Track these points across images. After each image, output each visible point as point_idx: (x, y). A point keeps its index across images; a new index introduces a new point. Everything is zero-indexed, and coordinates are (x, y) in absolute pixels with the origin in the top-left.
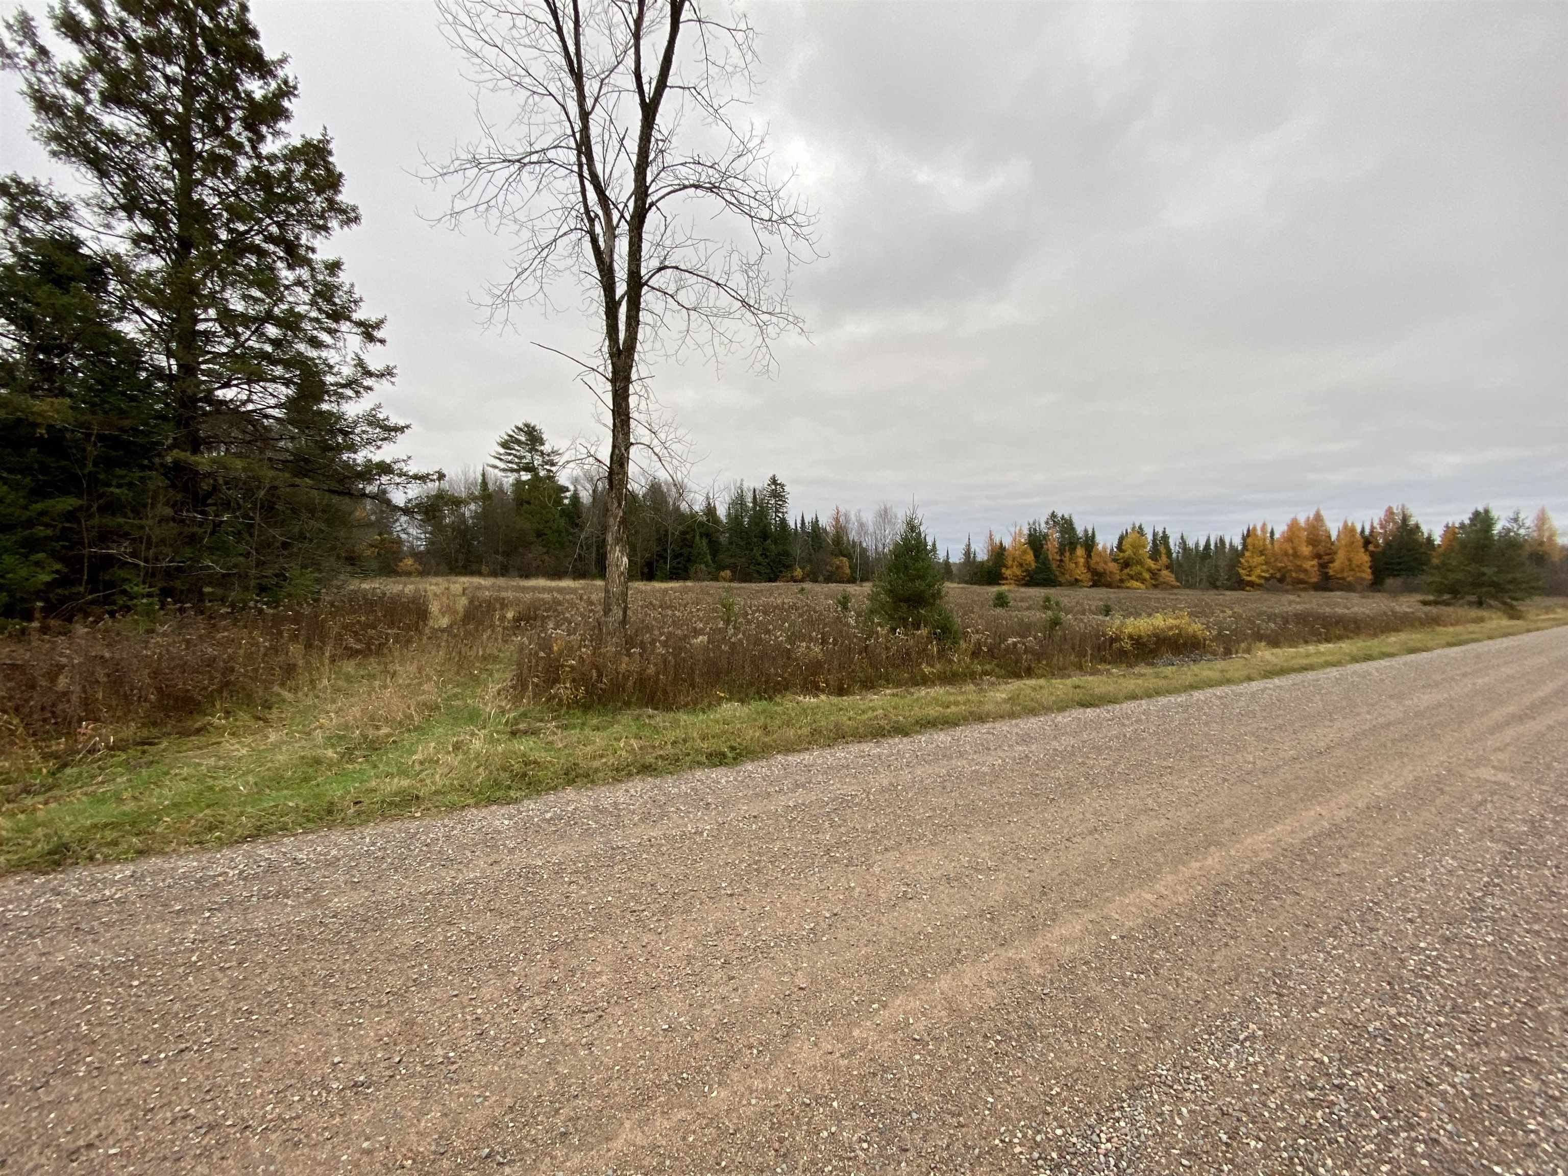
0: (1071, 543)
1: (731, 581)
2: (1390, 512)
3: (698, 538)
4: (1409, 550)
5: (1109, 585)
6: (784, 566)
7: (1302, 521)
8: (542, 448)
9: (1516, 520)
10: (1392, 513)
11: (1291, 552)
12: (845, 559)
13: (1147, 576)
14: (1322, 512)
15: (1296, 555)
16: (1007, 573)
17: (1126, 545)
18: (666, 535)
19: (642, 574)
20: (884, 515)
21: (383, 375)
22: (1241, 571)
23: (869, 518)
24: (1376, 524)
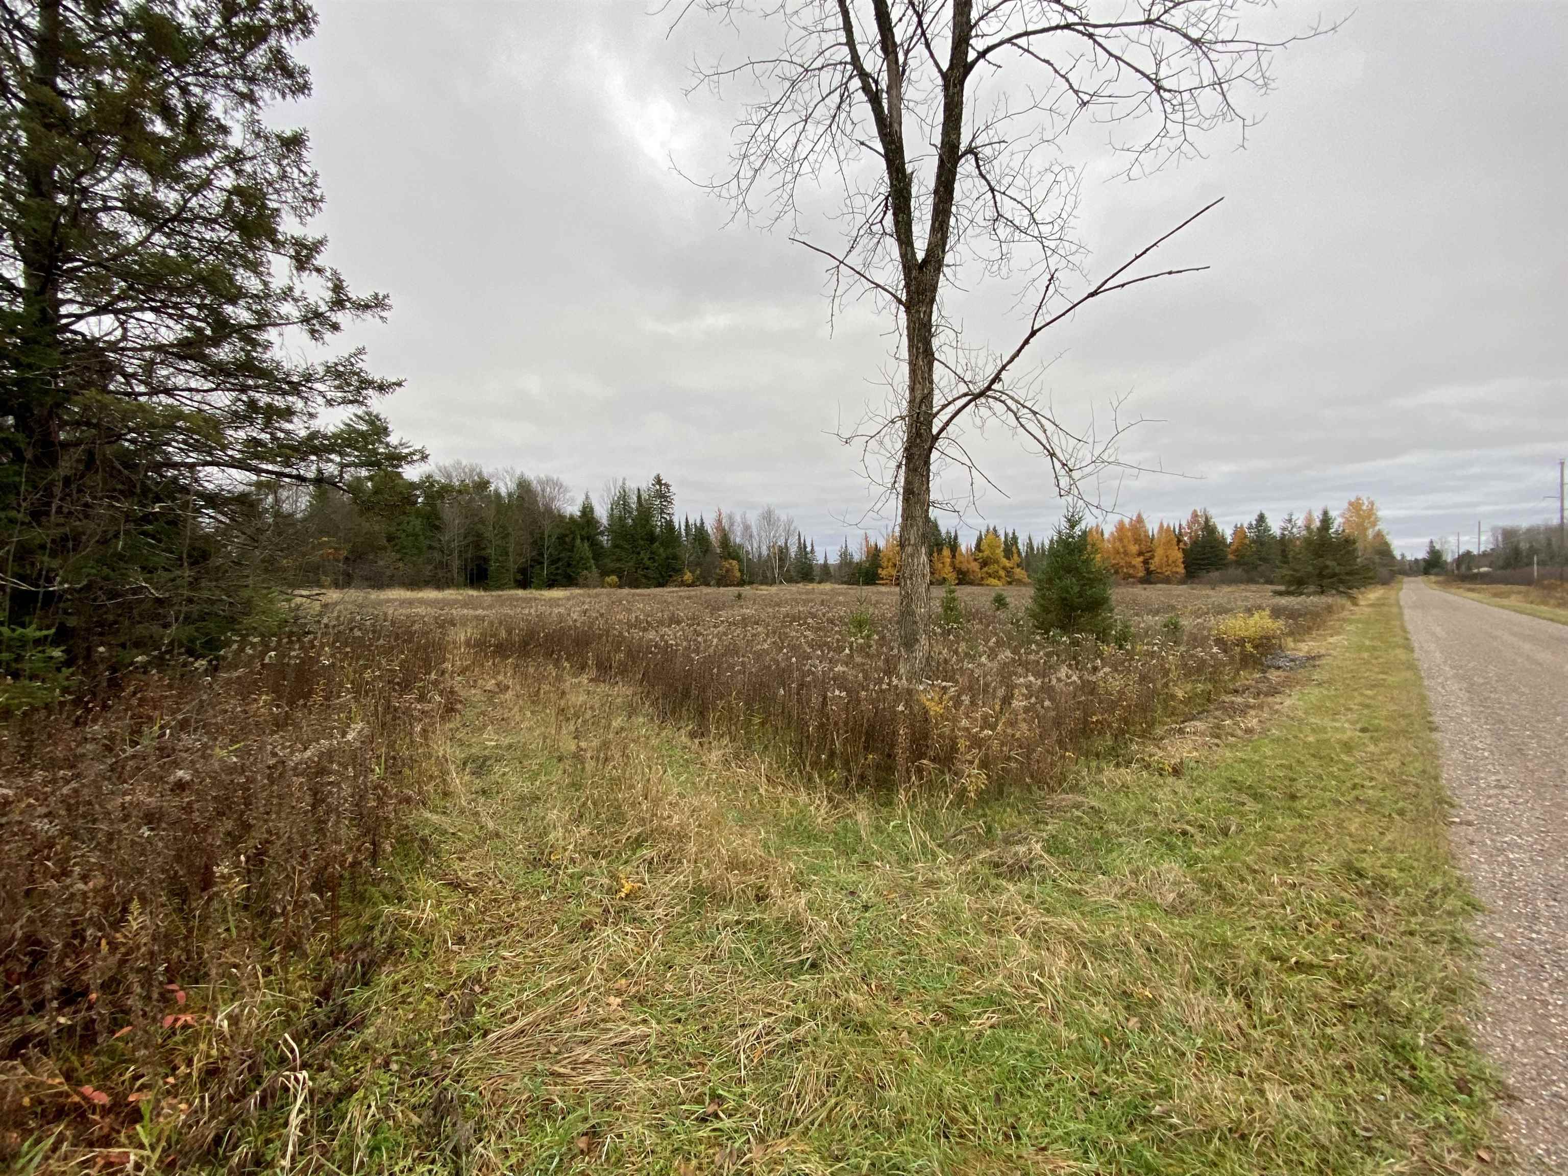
0: (937, 545)
1: (620, 587)
2: (1195, 515)
3: (578, 541)
4: (1212, 547)
5: (971, 583)
6: (674, 570)
7: (1127, 521)
8: (388, 439)
9: (1290, 521)
10: (1197, 516)
11: (1122, 550)
12: (734, 562)
13: (1002, 573)
14: (1144, 517)
15: (1126, 553)
16: (883, 573)
17: (984, 546)
18: (542, 539)
19: (516, 581)
20: (768, 517)
21: (367, 307)
23: (753, 519)
24: (1184, 524)
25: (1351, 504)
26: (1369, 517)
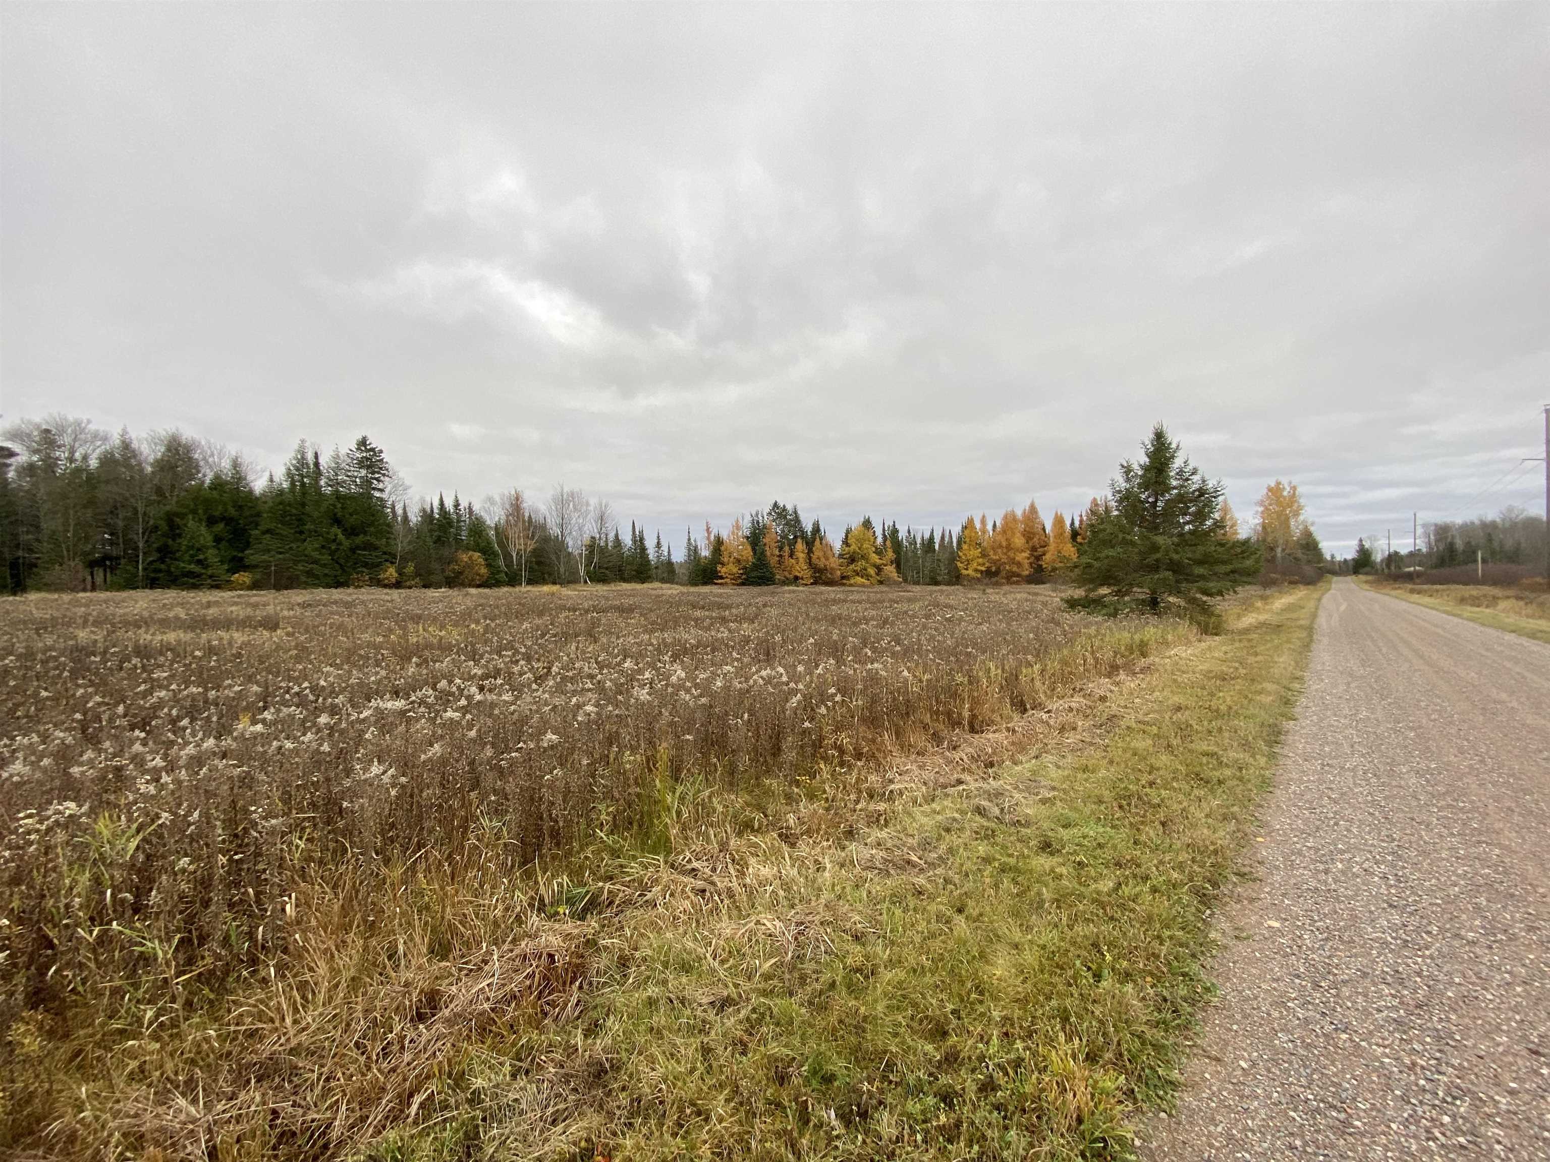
2: (1095, 504)
5: (830, 583)
7: (1018, 512)
11: (1004, 544)
13: (872, 571)
14: (1038, 504)
15: (1009, 547)
16: (722, 571)
17: (852, 541)
22: (959, 564)
24: (1084, 516)
25: (1270, 489)
26: (1290, 505)
